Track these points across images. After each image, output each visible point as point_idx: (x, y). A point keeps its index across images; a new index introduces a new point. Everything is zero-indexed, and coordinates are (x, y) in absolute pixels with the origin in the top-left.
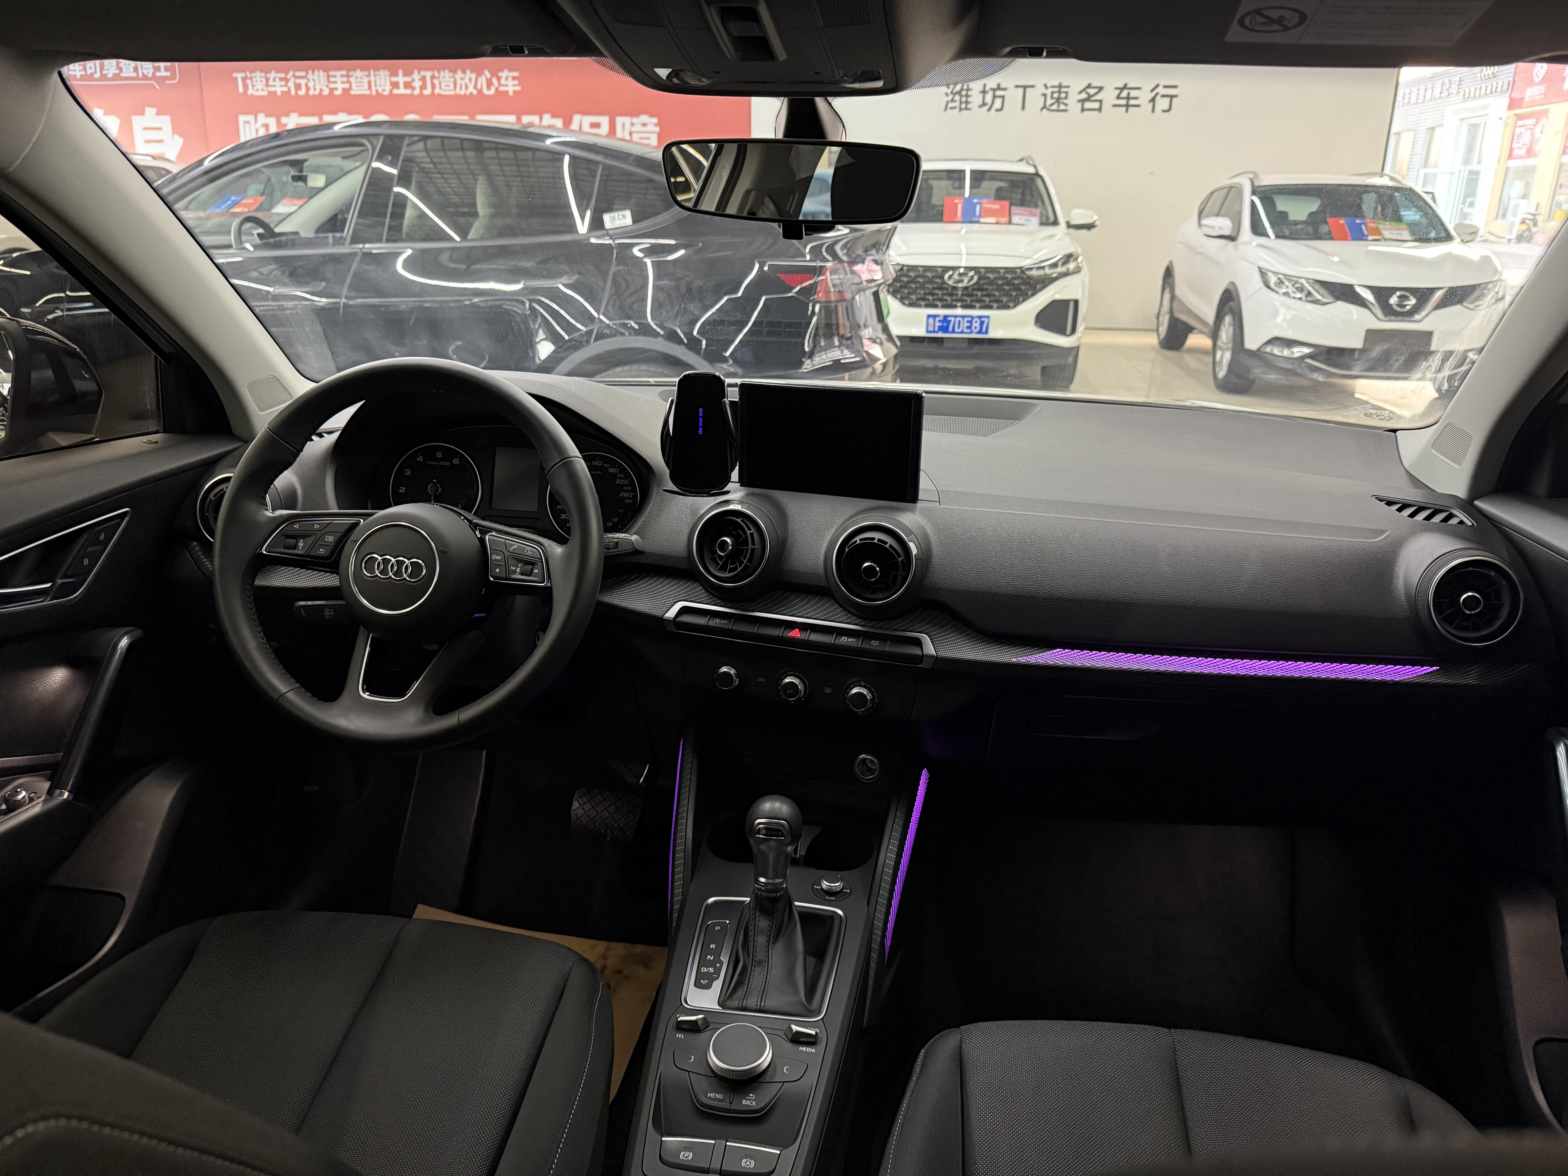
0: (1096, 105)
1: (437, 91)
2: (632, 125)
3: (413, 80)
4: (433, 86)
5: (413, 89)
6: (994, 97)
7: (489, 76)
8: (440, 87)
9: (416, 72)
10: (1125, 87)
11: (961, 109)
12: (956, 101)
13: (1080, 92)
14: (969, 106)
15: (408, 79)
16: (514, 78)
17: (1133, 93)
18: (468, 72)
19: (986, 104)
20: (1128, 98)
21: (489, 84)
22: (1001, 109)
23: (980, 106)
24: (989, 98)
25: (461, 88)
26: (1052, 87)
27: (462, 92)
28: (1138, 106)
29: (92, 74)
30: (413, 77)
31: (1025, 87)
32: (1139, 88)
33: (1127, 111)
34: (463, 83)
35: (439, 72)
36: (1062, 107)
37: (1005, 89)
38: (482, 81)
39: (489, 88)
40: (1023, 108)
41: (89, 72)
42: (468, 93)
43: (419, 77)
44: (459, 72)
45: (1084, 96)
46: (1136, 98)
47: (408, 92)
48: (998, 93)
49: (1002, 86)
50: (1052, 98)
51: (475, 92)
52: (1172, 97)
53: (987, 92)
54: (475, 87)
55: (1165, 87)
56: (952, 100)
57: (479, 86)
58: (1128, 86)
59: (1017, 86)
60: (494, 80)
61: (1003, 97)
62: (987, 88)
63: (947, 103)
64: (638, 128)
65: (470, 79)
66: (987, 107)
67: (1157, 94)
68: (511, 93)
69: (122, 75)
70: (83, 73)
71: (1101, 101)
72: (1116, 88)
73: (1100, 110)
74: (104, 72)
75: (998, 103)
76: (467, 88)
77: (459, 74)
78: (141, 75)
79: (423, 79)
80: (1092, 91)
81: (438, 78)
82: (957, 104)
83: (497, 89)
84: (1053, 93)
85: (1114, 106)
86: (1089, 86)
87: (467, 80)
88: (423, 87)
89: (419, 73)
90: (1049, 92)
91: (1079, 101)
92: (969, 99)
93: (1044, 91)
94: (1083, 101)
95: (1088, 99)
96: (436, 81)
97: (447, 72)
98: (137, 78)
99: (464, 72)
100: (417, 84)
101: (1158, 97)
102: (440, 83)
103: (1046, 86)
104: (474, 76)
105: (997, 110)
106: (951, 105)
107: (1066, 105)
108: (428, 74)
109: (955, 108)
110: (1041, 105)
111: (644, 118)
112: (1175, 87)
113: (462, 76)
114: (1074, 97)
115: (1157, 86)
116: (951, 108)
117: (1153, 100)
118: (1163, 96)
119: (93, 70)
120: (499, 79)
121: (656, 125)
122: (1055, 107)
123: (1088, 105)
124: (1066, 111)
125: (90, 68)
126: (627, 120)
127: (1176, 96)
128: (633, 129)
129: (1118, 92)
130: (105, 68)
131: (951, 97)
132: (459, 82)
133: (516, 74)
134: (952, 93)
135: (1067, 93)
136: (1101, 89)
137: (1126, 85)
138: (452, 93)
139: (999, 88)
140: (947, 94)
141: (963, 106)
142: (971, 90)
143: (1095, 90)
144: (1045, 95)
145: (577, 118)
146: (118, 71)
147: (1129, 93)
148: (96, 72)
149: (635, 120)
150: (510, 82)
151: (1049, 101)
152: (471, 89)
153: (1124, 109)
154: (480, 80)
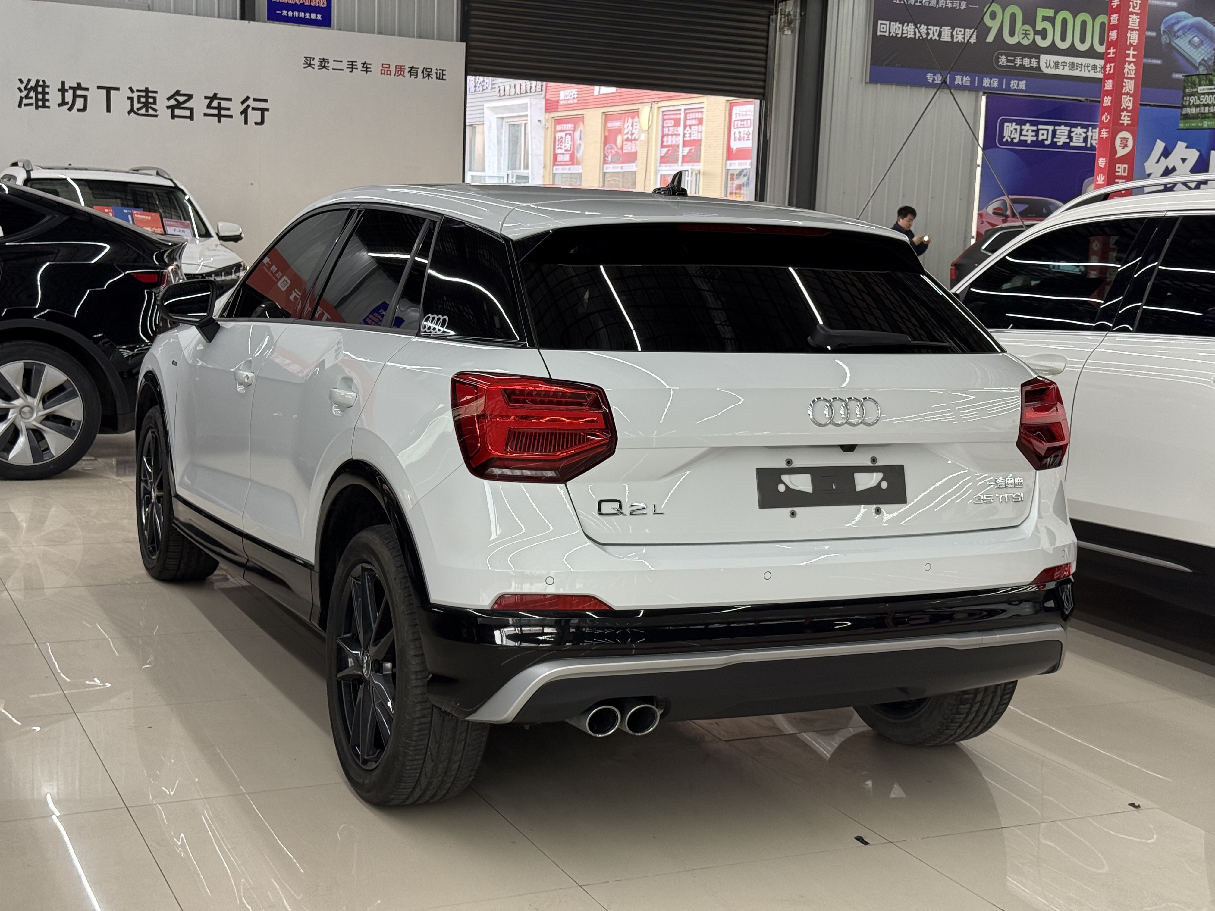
0: (187, 113)
6: (75, 96)
10: (215, 97)
11: (37, 107)
12: (31, 98)
13: (169, 99)
14: (47, 104)
17: (224, 104)
19: (67, 103)
20: (219, 108)
22: (84, 109)
23: (60, 105)
24: (69, 96)
26: (138, 91)
28: (231, 117)
31: (109, 90)
32: (230, 100)
33: (219, 121)
36: (151, 112)
37: (87, 89)
40: (109, 110)
45: (173, 102)
46: (228, 109)
48: (79, 92)
49: (83, 86)
50: (139, 102)
52: (263, 110)
53: (67, 91)
55: (255, 100)
56: (27, 97)
58: (218, 96)
59: (99, 88)
61: (85, 98)
62: (67, 87)
63: (21, 98)
66: (68, 106)
67: (248, 106)
71: (191, 110)
72: (206, 98)
73: (191, 118)
75: (80, 103)
80: (181, 99)
82: (33, 101)
84: (139, 97)
85: (205, 115)
86: (178, 93)
90: (135, 95)
91: (168, 107)
92: (47, 97)
93: (131, 95)
94: (172, 108)
95: (179, 105)
101: (250, 110)
103: (131, 89)
105: (79, 110)
106: (25, 101)
107: (155, 110)
109: (31, 104)
110: (129, 108)
112: (266, 101)
114: (162, 104)
115: (248, 98)
116: (26, 105)
117: (245, 112)
118: (254, 109)
122: (143, 111)
123: (177, 112)
124: (156, 116)
127: (267, 110)
129: (208, 101)
131: (25, 93)
134: (26, 88)
135: (155, 98)
136: (190, 97)
137: (215, 95)
139: (79, 87)
140: (20, 89)
141: (40, 103)
142: (48, 87)
143: (184, 98)
144: (131, 99)
147: (219, 104)
151: (136, 105)
153: (216, 119)
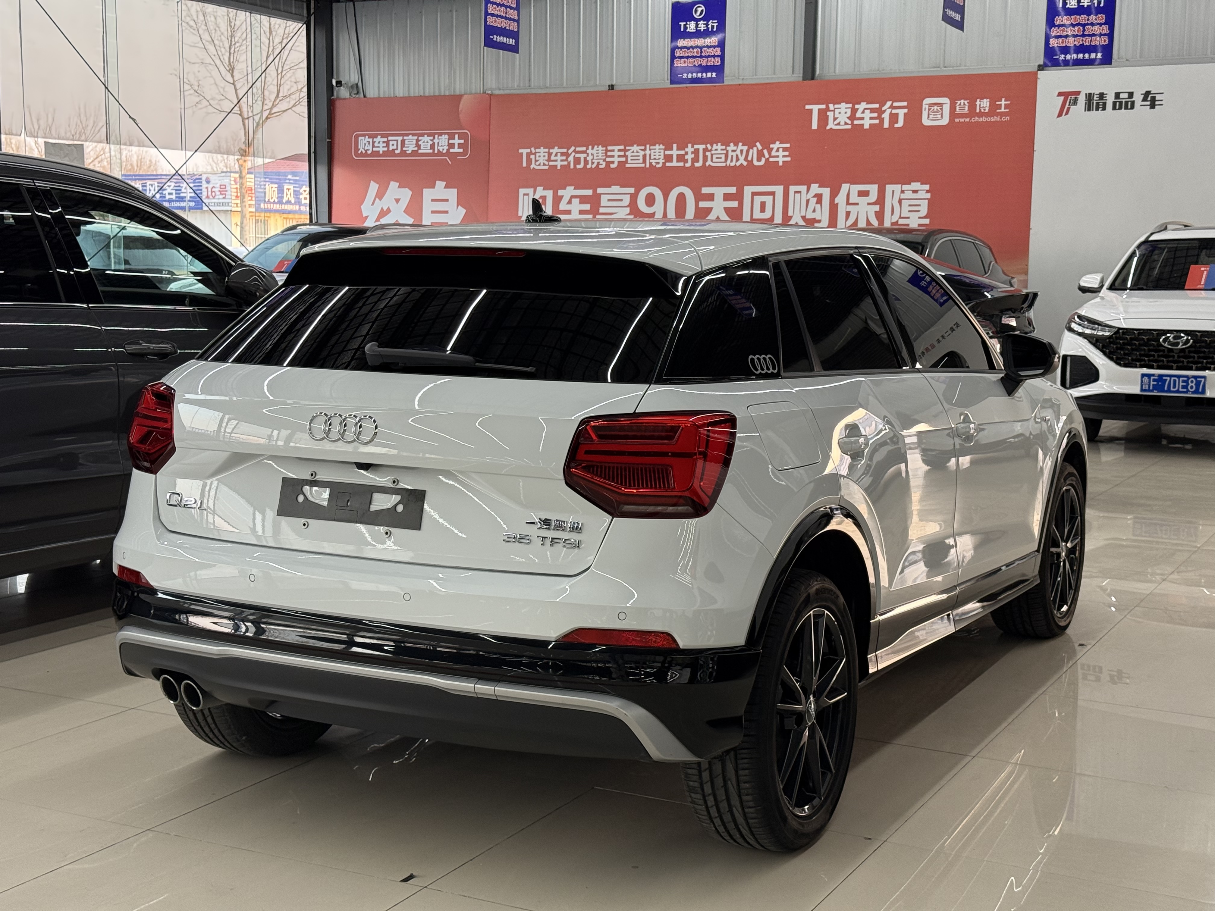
1: (709, 163)
2: (903, 192)
3: (686, 153)
4: (705, 159)
5: (686, 161)
7: (760, 147)
8: (712, 160)
9: (690, 145)
15: (682, 152)
16: (785, 149)
18: (740, 144)
21: (760, 155)
25: (732, 161)
27: (733, 164)
29: (393, 150)
30: (687, 150)
34: (734, 154)
35: (712, 146)
38: (754, 152)
39: (759, 160)
41: (391, 148)
42: (738, 164)
43: (693, 150)
44: (732, 144)
47: (681, 164)
51: (745, 164)
54: (746, 159)
57: (749, 158)
60: (765, 151)
64: (908, 195)
65: (742, 151)
68: (781, 164)
69: (420, 151)
70: (386, 149)
74: (404, 149)
76: (738, 159)
77: (732, 147)
78: (436, 151)
79: (696, 152)
81: (711, 150)
83: (767, 160)
87: (738, 152)
88: (695, 160)
89: (692, 147)
96: (708, 154)
97: (719, 144)
98: (433, 154)
99: (736, 145)
100: (689, 157)
102: (712, 155)
104: (745, 148)
108: (701, 147)
111: (916, 185)
113: (735, 148)
119: (395, 147)
120: (770, 150)
121: (927, 192)
125: (393, 145)
126: (897, 188)
128: (903, 196)
130: (406, 146)
132: (730, 154)
133: (788, 145)
138: (724, 164)
145: (845, 187)
146: (416, 149)
148: (397, 149)
149: (905, 187)
150: (781, 153)
152: (742, 161)
154: (751, 151)
